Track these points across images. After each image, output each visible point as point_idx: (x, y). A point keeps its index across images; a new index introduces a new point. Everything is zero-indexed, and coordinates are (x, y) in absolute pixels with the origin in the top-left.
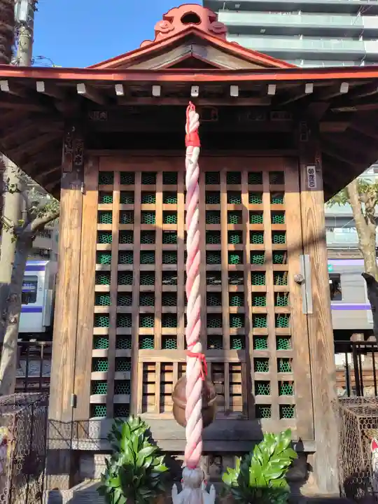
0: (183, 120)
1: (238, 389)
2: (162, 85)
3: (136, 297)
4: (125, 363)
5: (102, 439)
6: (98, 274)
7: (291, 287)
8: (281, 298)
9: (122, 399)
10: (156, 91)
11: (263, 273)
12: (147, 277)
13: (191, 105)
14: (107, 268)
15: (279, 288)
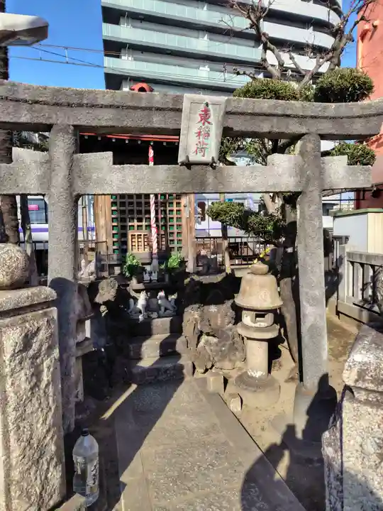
0: (147, 152)
1: (164, 243)
2: (142, 141)
3: (127, 212)
4: (125, 235)
5: (118, 260)
6: (112, 203)
7: (182, 208)
8: (178, 211)
9: (125, 247)
10: (139, 142)
11: (172, 203)
12: (131, 203)
13: (150, 148)
14: (115, 201)
15: (178, 208)
